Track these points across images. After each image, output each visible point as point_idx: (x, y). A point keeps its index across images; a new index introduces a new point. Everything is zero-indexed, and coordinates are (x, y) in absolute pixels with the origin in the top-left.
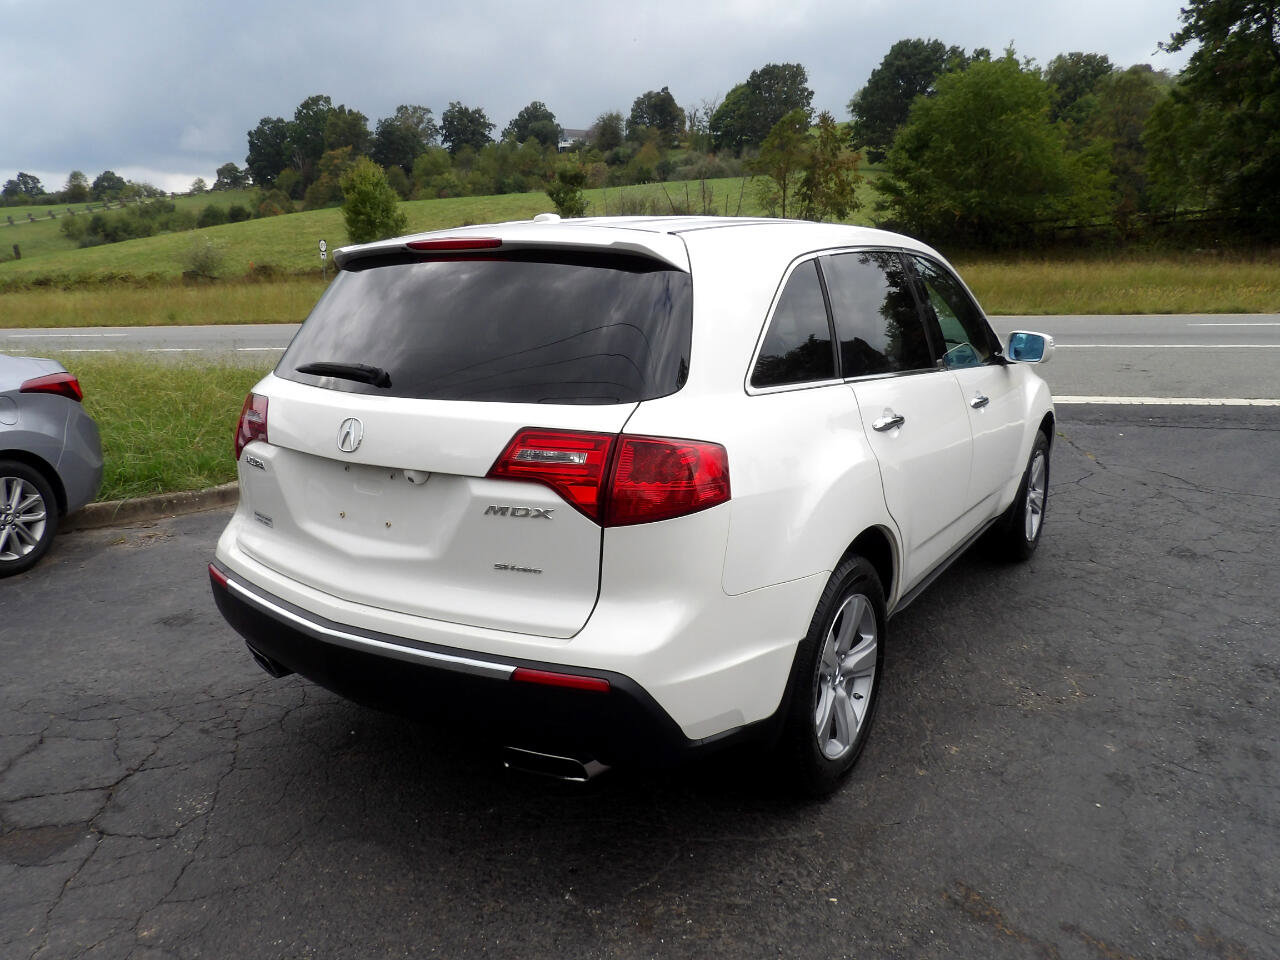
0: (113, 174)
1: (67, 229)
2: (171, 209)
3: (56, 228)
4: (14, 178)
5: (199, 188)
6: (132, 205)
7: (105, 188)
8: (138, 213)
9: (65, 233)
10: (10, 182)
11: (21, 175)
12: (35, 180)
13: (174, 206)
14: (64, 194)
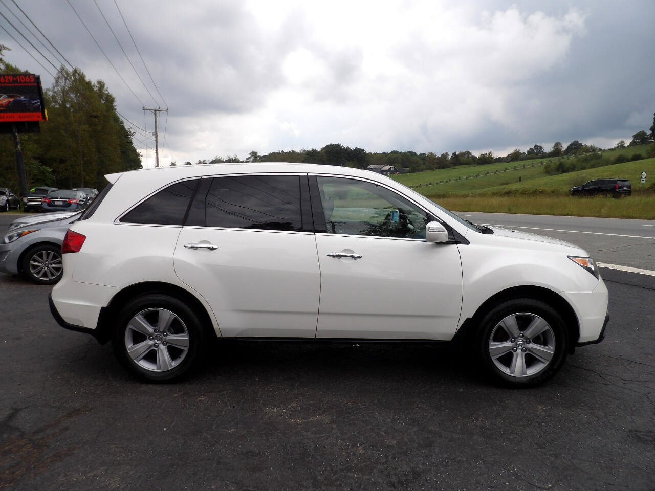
0: (578, 142)
1: (546, 169)
2: (599, 157)
3: (542, 169)
4: (532, 147)
5: (621, 146)
6: (580, 156)
7: (572, 149)
8: (582, 160)
9: (545, 171)
10: (531, 149)
11: (536, 146)
12: (541, 147)
13: (601, 156)
14: (551, 153)
